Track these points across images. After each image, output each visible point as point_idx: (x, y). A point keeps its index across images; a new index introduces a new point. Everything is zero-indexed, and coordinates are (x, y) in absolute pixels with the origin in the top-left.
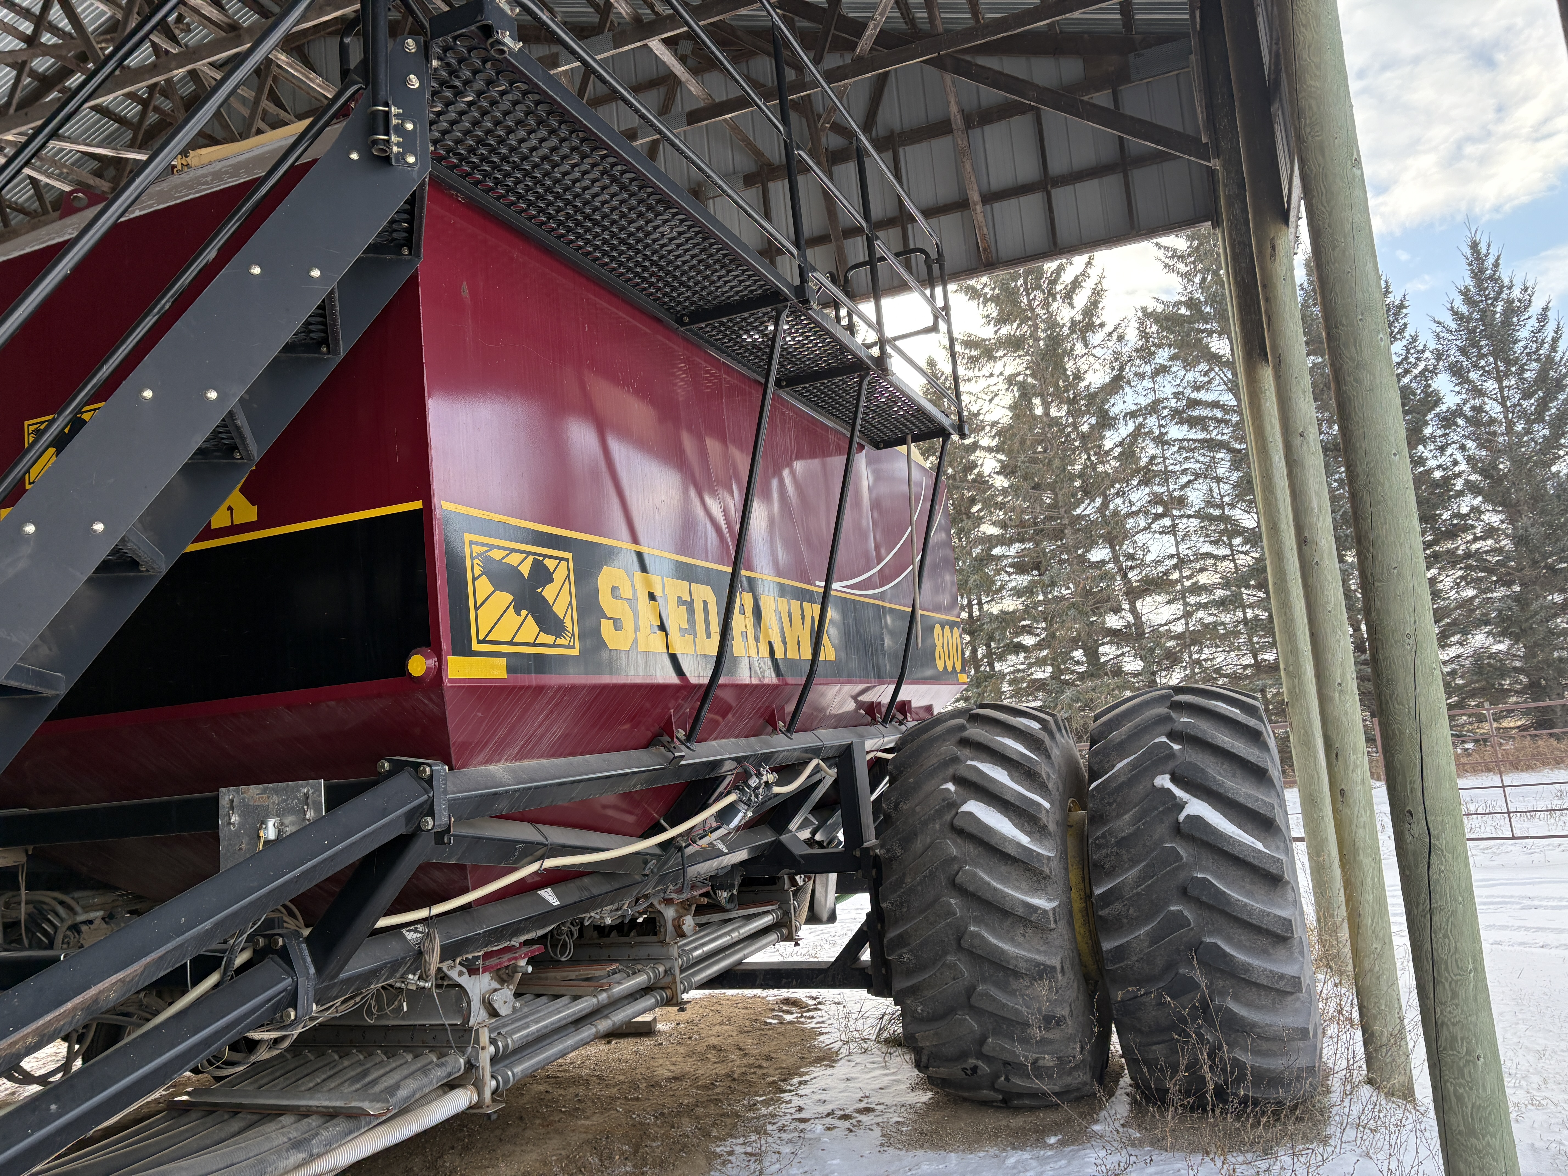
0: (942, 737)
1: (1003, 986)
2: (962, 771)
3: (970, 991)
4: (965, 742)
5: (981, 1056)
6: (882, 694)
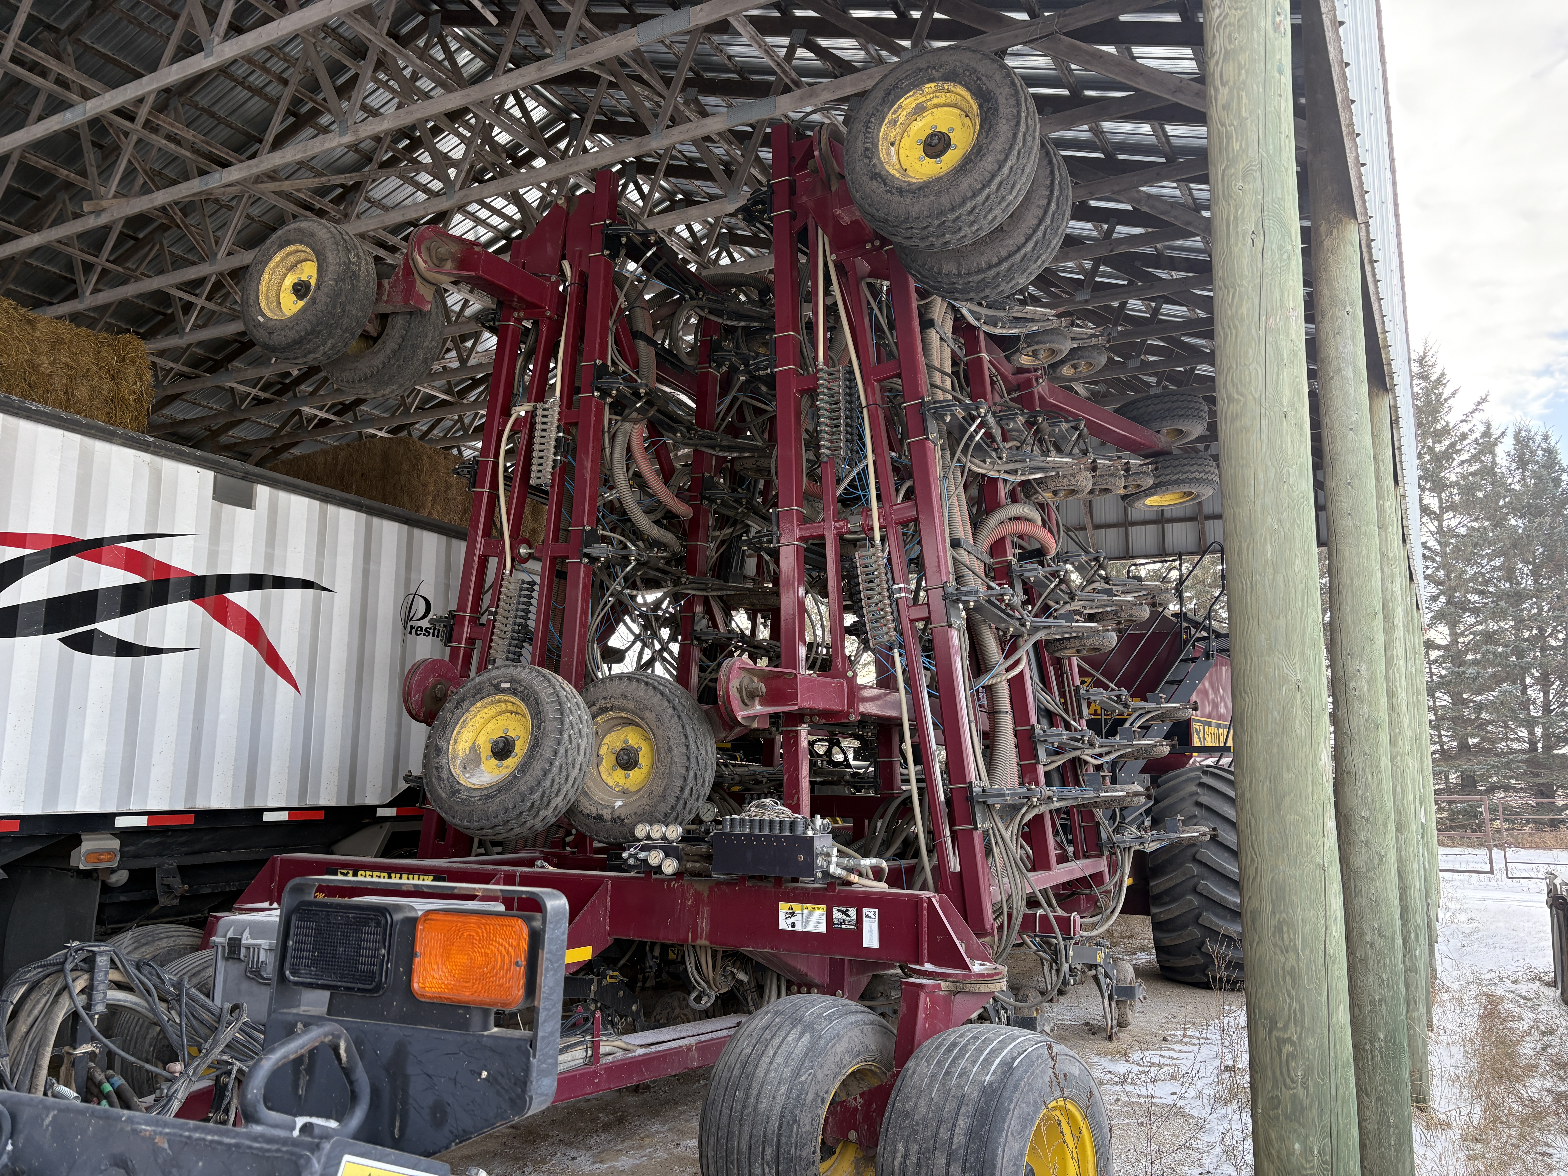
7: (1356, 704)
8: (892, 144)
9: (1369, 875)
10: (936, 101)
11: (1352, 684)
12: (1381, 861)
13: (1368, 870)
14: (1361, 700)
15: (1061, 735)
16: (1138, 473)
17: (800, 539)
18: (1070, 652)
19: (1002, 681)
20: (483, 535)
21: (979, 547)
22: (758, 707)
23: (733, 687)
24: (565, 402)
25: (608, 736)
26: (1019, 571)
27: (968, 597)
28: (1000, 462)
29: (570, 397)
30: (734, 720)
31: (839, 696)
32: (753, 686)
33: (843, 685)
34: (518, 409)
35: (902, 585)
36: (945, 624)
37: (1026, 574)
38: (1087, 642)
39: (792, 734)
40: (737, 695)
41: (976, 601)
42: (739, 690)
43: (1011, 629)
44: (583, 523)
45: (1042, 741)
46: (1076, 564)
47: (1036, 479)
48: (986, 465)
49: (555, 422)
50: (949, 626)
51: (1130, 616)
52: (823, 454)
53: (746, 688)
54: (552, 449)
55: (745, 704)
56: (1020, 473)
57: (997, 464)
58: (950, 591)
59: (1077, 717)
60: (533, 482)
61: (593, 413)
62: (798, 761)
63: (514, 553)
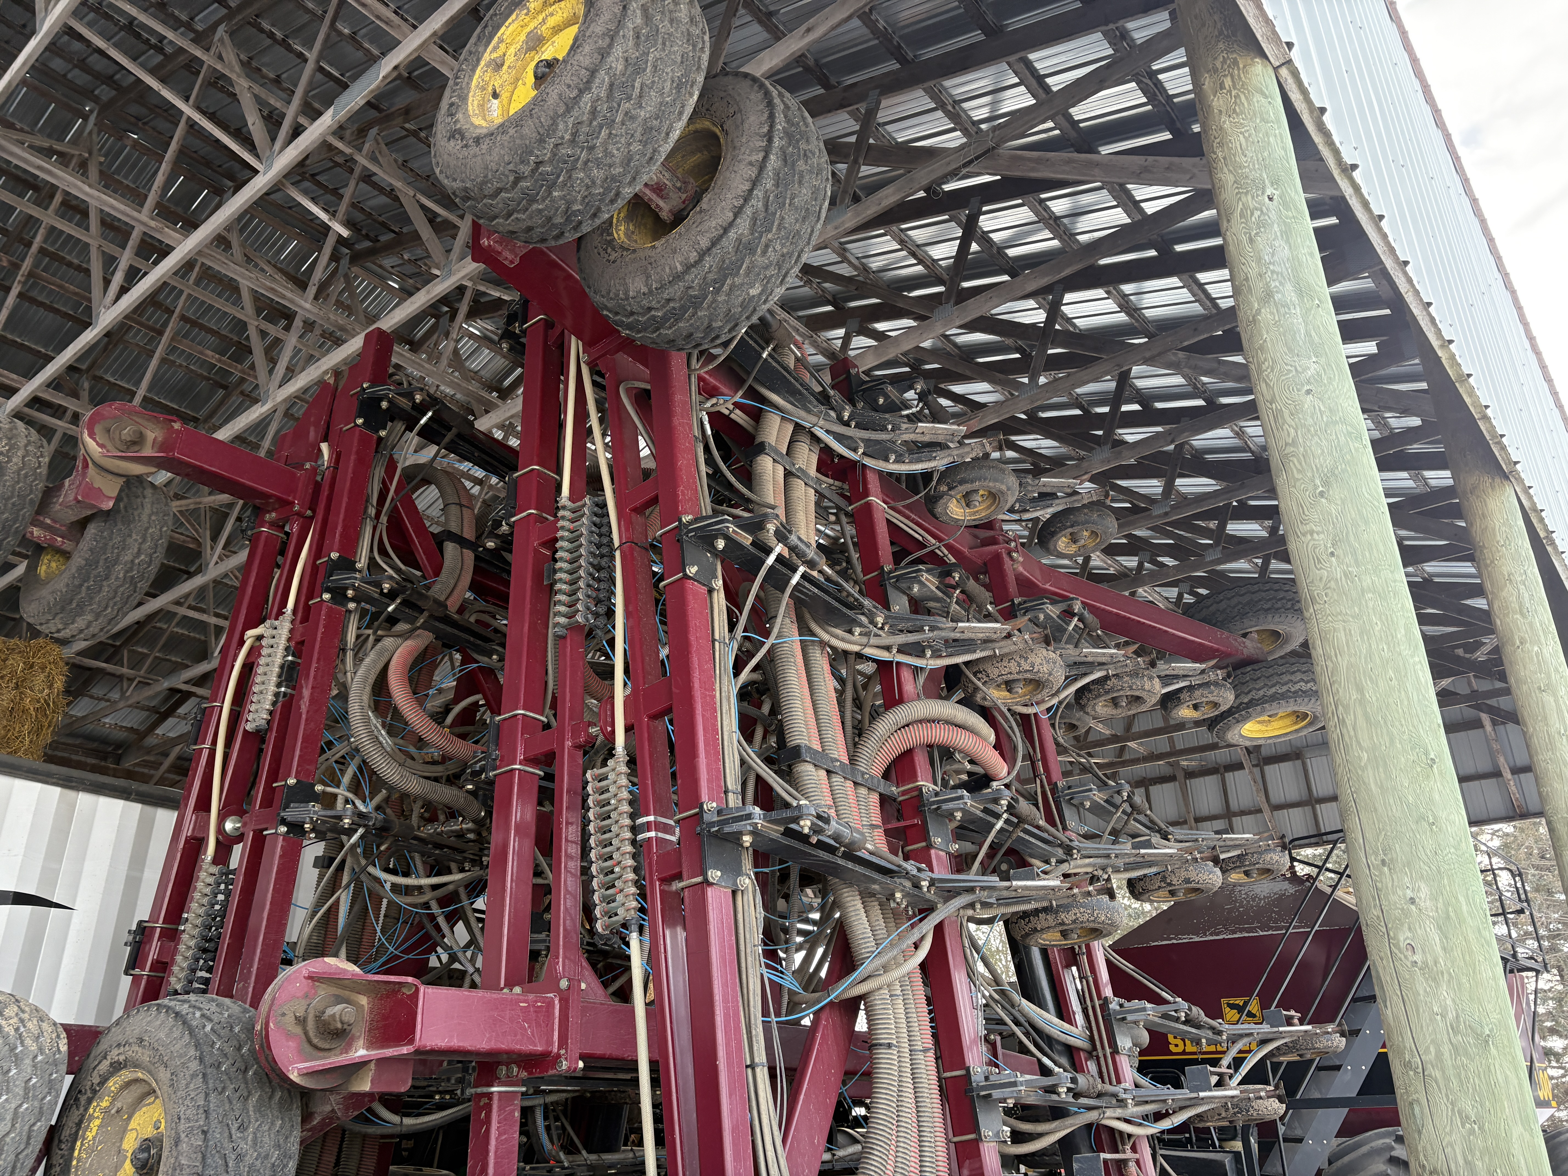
7: (1421, 985)
8: (495, 95)
10: (552, 22)
11: (1403, 937)
14: (1432, 975)
15: (1014, 1084)
16: (1207, 685)
17: (527, 761)
18: (1051, 938)
19: (880, 988)
20: (197, 808)
21: (862, 766)
22: (360, 1052)
23: (284, 1015)
24: (300, 615)
25: (137, 1115)
26: (934, 803)
27: (735, 827)
28: (881, 632)
29: (307, 608)
30: (285, 1079)
31: (538, 1025)
32: (330, 1011)
33: (550, 1003)
34: (251, 633)
35: (651, 818)
36: (699, 879)
37: (945, 807)
38: (1067, 917)
39: (485, 1101)
40: (298, 1030)
41: (755, 833)
42: (301, 1021)
43: (898, 895)
44: (289, 776)
45: (985, 1097)
46: (1088, 804)
47: (967, 664)
48: (856, 637)
49: (282, 642)
50: (707, 883)
51: (1187, 881)
52: (557, 624)
53: (318, 1018)
54: (274, 679)
55: (316, 1047)
56: (929, 653)
57: (876, 635)
58: (707, 817)
59: (1108, 1051)
60: (249, 727)
61: (322, 623)
62: (487, 1152)
63: (220, 829)
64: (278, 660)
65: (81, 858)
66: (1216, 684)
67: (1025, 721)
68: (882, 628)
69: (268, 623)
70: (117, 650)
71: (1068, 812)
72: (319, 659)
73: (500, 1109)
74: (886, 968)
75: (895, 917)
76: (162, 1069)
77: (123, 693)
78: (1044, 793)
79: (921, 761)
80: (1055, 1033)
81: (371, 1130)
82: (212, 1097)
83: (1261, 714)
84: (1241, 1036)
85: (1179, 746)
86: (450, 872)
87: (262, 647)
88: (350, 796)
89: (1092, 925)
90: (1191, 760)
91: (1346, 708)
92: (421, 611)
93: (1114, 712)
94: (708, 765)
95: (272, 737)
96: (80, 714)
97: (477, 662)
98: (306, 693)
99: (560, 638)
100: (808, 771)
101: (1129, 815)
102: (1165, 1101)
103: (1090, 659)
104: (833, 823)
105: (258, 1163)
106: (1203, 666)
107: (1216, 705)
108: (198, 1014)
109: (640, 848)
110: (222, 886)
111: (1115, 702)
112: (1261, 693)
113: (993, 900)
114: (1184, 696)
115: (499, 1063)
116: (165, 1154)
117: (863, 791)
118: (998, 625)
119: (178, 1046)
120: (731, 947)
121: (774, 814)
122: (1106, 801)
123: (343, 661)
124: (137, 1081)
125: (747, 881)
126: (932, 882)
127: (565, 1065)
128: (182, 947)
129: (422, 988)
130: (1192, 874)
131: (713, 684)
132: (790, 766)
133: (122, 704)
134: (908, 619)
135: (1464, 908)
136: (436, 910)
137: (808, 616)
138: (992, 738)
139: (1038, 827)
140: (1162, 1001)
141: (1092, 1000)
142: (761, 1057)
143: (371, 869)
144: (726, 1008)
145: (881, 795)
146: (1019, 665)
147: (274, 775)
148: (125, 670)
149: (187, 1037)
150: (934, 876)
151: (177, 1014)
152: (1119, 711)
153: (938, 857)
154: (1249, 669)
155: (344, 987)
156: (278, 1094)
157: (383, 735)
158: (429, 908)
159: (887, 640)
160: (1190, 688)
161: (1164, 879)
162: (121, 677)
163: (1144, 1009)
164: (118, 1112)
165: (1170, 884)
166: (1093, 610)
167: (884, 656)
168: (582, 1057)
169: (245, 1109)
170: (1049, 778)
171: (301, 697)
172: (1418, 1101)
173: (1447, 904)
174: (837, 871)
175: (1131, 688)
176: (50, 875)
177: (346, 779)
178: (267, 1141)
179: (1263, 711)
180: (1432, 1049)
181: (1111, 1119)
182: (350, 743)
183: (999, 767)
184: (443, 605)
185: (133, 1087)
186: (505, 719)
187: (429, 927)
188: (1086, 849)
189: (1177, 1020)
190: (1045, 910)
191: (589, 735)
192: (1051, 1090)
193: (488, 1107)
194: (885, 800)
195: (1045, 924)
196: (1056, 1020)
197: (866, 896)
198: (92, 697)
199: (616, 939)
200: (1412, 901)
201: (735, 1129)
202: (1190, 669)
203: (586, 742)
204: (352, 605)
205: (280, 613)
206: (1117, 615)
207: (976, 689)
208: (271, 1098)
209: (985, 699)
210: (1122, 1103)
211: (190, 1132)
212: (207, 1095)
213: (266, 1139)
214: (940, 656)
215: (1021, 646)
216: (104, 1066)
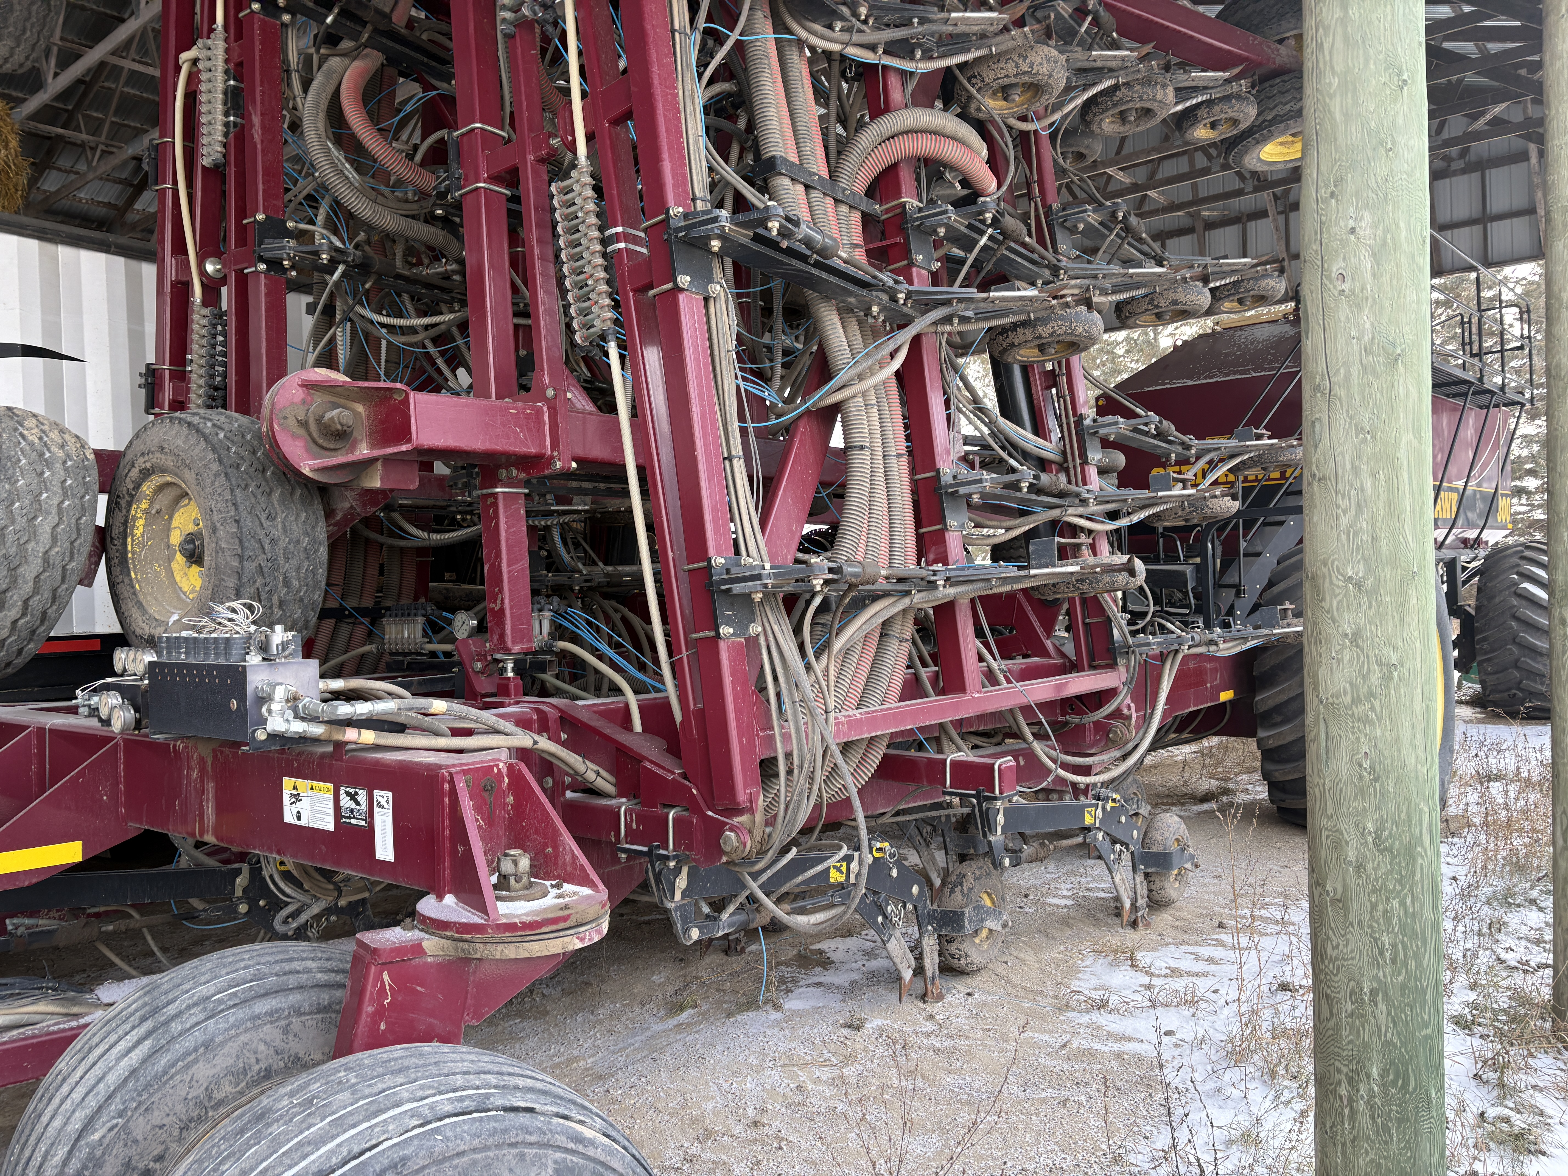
0: (1511, 555)
1: (1534, 660)
2: (1521, 570)
3: (1517, 661)
4: (1523, 558)
5: (1519, 689)
6: (1472, 534)
7: (1344, 311)
9: (1360, 710)
11: (1336, 267)
12: (1387, 679)
13: (1356, 701)
14: (1357, 301)
15: (980, 481)
16: (1227, 98)
17: (492, 179)
18: (1028, 354)
19: (854, 397)
20: (174, 252)
21: (844, 183)
22: (364, 451)
23: (285, 418)
24: (232, 31)
25: (177, 516)
26: (917, 219)
27: (702, 230)
28: (864, 27)
29: (239, 23)
30: (299, 474)
31: (530, 430)
32: (328, 415)
33: (539, 411)
34: (185, 56)
35: (620, 229)
36: (669, 286)
37: (927, 222)
38: (1044, 331)
39: (490, 500)
40: (301, 432)
41: (723, 237)
42: (303, 424)
43: (875, 309)
44: (257, 211)
45: (952, 493)
46: (1081, 227)
47: (962, 66)
48: (837, 33)
49: (220, 64)
50: (677, 289)
51: (1175, 302)
52: (504, 20)
53: (319, 420)
54: (220, 107)
55: (322, 447)
56: (918, 54)
57: (860, 31)
58: (674, 223)
59: (1078, 461)
60: (206, 162)
61: (257, 39)
62: (499, 542)
63: (202, 272)
64: (220, 86)
65: (78, 311)
66: (1239, 97)
67: (1023, 140)
68: (865, 22)
69: (200, 42)
70: (71, 114)
71: (1060, 235)
72: (262, 82)
73: (505, 507)
74: (861, 377)
75: (872, 333)
76: (186, 470)
77: (89, 163)
78: (1037, 217)
79: (906, 177)
80: (1029, 447)
81: (402, 543)
82: (238, 492)
83: (1283, 133)
84: (1209, 451)
85: (1203, 193)
86: (441, 313)
87: (199, 71)
88: (325, 232)
89: (1069, 338)
90: (1213, 209)
91: (1327, 29)
92: (364, 24)
93: (1122, 129)
94: (673, 169)
95: (232, 171)
96: (53, 189)
97: (436, 89)
98: (256, 120)
99: (509, 37)
100: (783, 183)
101: (1123, 239)
102: (1125, 500)
103: (1099, 64)
104: (803, 226)
105: (291, 546)
106: (1227, 75)
107: (1235, 122)
108: (209, 424)
109: (611, 260)
110: (219, 328)
111: (1122, 117)
112: (1288, 107)
113: (970, 314)
114: (1202, 112)
115: (499, 467)
116: (206, 541)
117: (844, 209)
118: (994, 15)
119: (197, 451)
120: (704, 350)
121: (741, 217)
122: (1101, 223)
123: (289, 85)
124: (168, 484)
125: (718, 287)
126: (909, 295)
127: (558, 465)
128: (193, 386)
129: (412, 394)
130: (1181, 296)
131: (675, 81)
132: (765, 180)
133: (91, 176)
134: (896, 10)
135: (1403, 234)
136: (432, 349)
137: (783, 9)
138: (985, 152)
139: (1024, 245)
140: (1134, 415)
141: (1067, 417)
142: (737, 449)
143: (359, 309)
144: (702, 406)
145: (863, 212)
146: (1017, 66)
147: (242, 213)
148: (84, 136)
149: (203, 444)
150: (911, 288)
151: (189, 424)
152: (1128, 126)
153: (919, 275)
154: (1278, 80)
155: (339, 395)
156: (298, 492)
157: (348, 168)
158: (425, 347)
159: (871, 36)
160: (1209, 103)
161: (1151, 302)
162: (82, 145)
163: (1117, 423)
164: (158, 512)
165: (1157, 307)
166: (1109, 7)
167: (869, 57)
168: (574, 459)
169: (270, 502)
170: (1044, 200)
171: (252, 126)
172: (1319, 419)
173: (1387, 231)
174: (813, 283)
175: (1141, 98)
176: (52, 327)
177: (320, 220)
178: (296, 530)
179: (1287, 128)
180: (1342, 371)
181: (1073, 516)
182: (315, 179)
183: (989, 182)
184: (387, 17)
185: (167, 491)
186: (463, 135)
187: (430, 370)
188: (1073, 269)
189: (1147, 434)
190: (1024, 324)
191: (551, 147)
192: (1015, 486)
193: (495, 505)
194: (867, 220)
195: (1022, 339)
196: (1030, 436)
197: (844, 312)
198: (59, 169)
199: (596, 351)
200: (1353, 231)
201: (714, 508)
202: (1211, 79)
203: (548, 154)
204: (286, 18)
205: (211, 30)
206: (1139, 16)
207: (970, 97)
208: (292, 494)
209: (979, 109)
210: (1084, 502)
211: (224, 521)
212: (232, 491)
213: (294, 527)
214: (931, 58)
215: (1020, 41)
216: (134, 473)
